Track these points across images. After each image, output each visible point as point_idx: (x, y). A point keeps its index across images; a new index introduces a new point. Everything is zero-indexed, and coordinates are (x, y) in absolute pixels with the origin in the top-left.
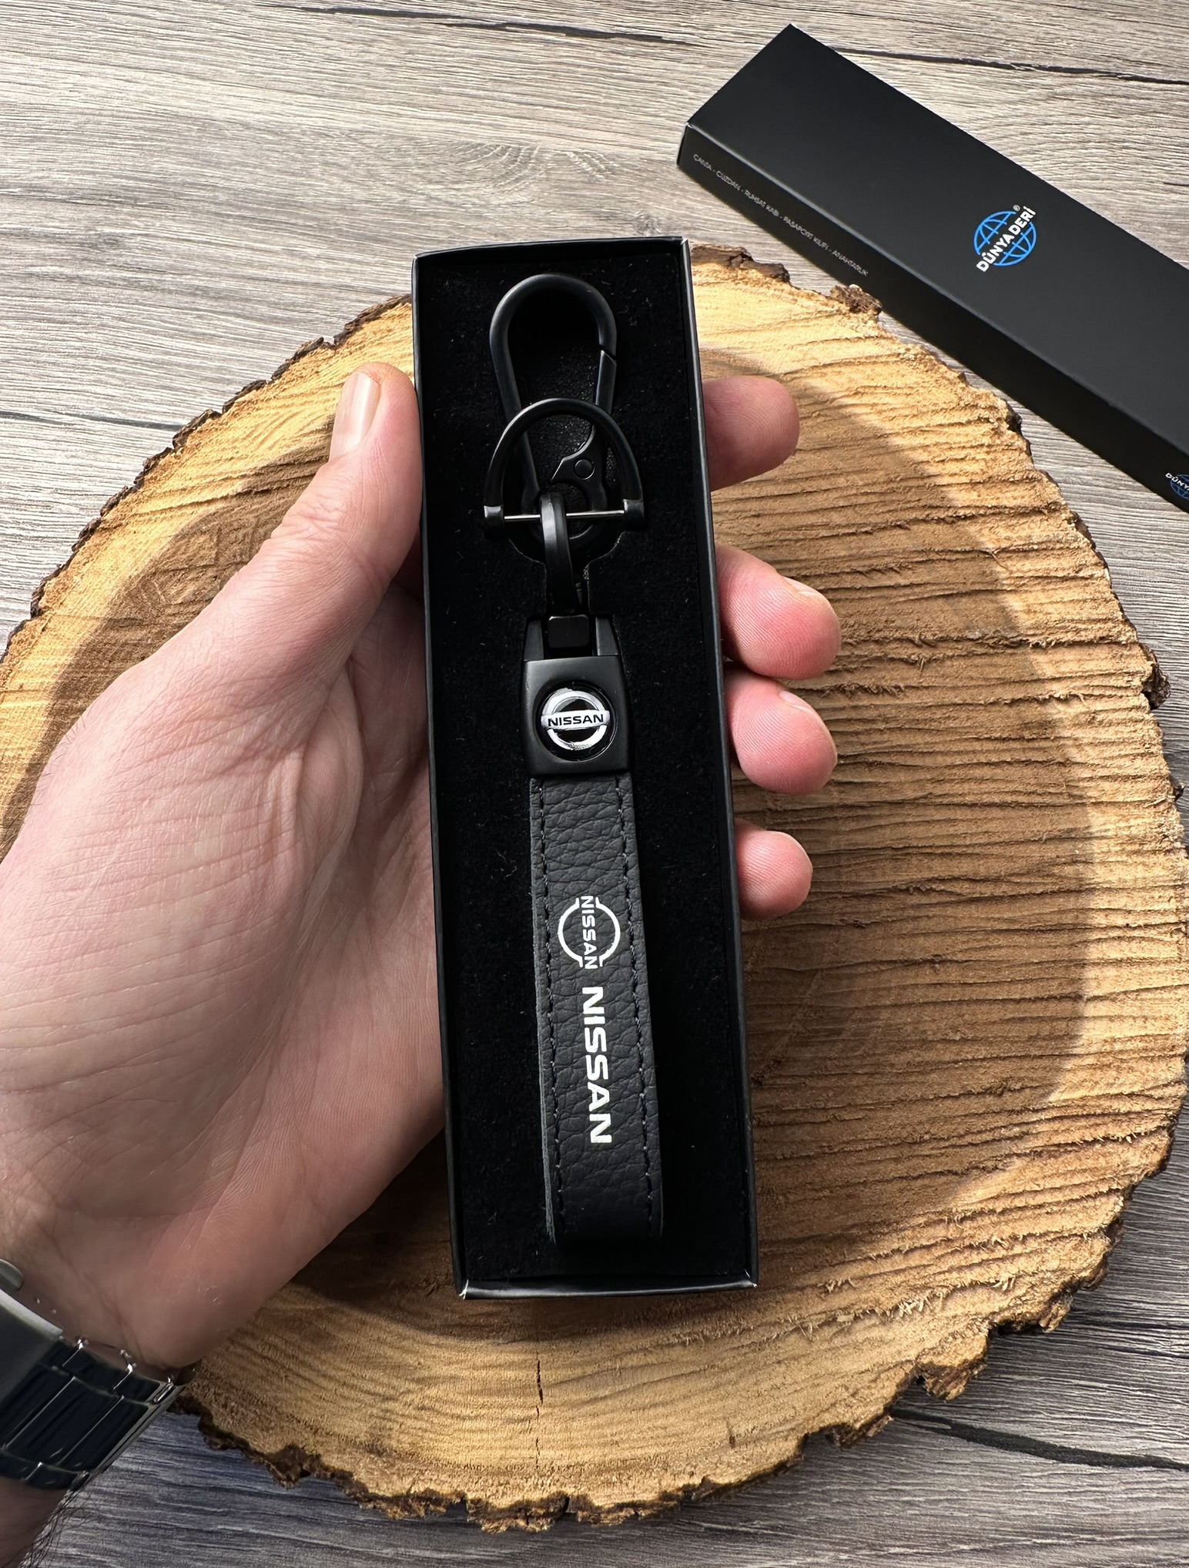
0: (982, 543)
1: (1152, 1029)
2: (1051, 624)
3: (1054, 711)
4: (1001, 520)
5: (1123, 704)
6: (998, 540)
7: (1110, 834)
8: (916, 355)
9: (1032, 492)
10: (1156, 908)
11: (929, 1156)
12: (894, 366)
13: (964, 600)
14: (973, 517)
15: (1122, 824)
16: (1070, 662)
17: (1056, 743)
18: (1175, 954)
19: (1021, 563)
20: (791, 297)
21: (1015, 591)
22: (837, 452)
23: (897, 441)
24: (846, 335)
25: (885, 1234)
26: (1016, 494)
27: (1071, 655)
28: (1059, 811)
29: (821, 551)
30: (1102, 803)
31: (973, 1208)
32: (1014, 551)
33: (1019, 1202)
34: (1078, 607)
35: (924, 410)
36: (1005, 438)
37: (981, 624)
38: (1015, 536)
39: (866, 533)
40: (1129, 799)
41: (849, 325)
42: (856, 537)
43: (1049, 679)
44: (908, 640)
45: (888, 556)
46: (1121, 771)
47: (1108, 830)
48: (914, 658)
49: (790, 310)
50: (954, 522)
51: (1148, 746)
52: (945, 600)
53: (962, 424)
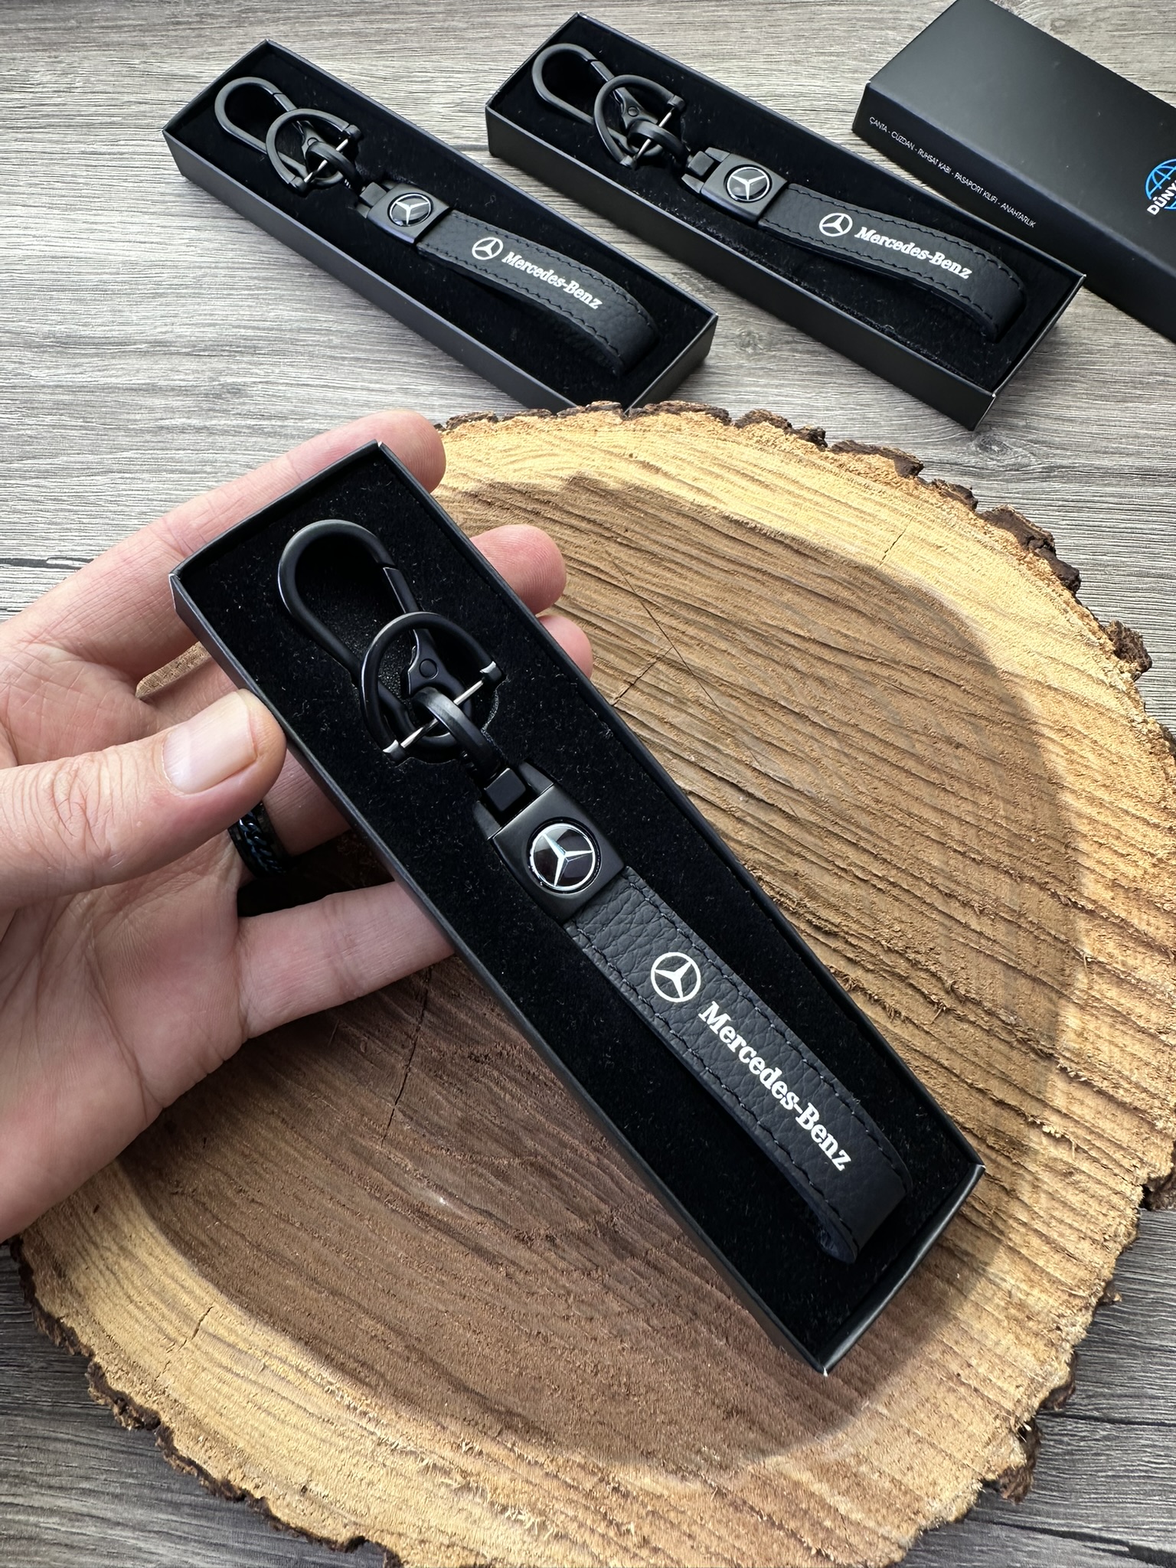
0: (1082, 943)
1: (908, 1480)
2: (1094, 1061)
3: (1035, 1139)
4: (1117, 935)
5: (1111, 1182)
6: (1100, 951)
7: (1004, 1285)
8: (1150, 731)
9: (1172, 930)
10: (999, 1384)
12: (1121, 728)
13: (1023, 981)
14: (1091, 912)
15: (1023, 1286)
16: (1087, 1107)
17: (1015, 1168)
18: (985, 1439)
19: (1105, 986)
20: (1064, 606)
21: (1082, 1008)
22: (1001, 772)
23: (1067, 798)
24: (1092, 672)
25: (540, 1443)
26: (1153, 921)
27: (1091, 1101)
28: (970, 1229)
29: (918, 848)
30: (1019, 1253)
31: (629, 1487)
32: (1109, 971)
33: (672, 1515)
34: (1135, 1064)
35: (1119, 787)
37: (1022, 1011)
38: (1120, 958)
39: (974, 859)
40: (1048, 1270)
41: (1102, 664)
42: (960, 857)
43: (1051, 1107)
44: (939, 979)
45: (977, 893)
46: (1059, 1239)
47: (1005, 1281)
48: (933, 997)
49: (1053, 617)
50: (1067, 905)
51: (1107, 1237)
52: (1004, 968)
53: (1147, 823)
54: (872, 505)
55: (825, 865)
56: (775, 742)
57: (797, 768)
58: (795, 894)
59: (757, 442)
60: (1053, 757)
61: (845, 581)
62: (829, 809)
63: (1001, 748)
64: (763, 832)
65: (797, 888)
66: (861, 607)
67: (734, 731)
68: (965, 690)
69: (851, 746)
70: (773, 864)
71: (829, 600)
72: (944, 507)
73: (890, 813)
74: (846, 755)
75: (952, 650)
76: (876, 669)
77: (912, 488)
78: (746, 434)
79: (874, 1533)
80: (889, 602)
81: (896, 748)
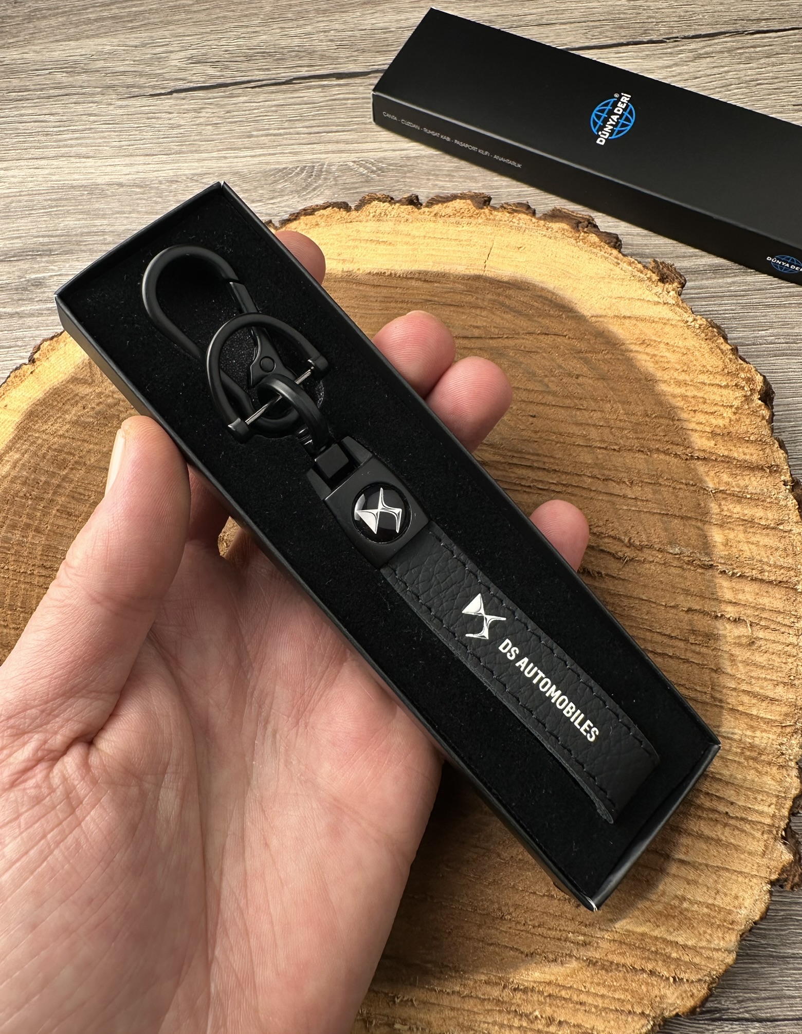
0: (705, 482)
1: (718, 901)
2: (743, 559)
3: (721, 627)
4: (728, 468)
6: (719, 483)
7: (735, 737)
8: (701, 325)
9: (761, 453)
10: (757, 808)
11: (506, 932)
12: (681, 329)
13: (676, 521)
14: (704, 459)
15: (748, 733)
16: (748, 593)
17: (714, 653)
19: (731, 506)
20: (616, 260)
21: (721, 526)
23: (662, 387)
24: (649, 298)
25: (451, 977)
27: (749, 587)
30: (738, 711)
31: (526, 984)
32: (730, 494)
33: (563, 993)
35: (694, 368)
36: (754, 405)
37: (683, 543)
38: (734, 483)
39: (614, 450)
40: (761, 715)
41: (654, 291)
42: (604, 451)
43: (724, 601)
44: (620, 540)
45: (625, 472)
46: (761, 691)
47: (735, 734)
48: (620, 554)
49: (611, 270)
50: (687, 459)
51: (792, 678)
52: (659, 517)
53: (721, 387)
54: (466, 234)
59: (373, 216)
60: (643, 362)
61: (464, 291)
63: (606, 369)
68: (569, 338)
71: (458, 306)
72: (514, 220)
73: (546, 438)
75: (552, 312)
77: (488, 214)
78: (364, 214)
79: (710, 949)
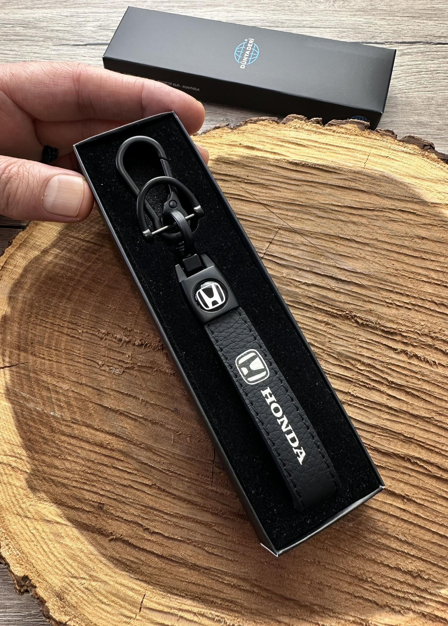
29: (419, 287)
55: (381, 303)
56: (343, 254)
57: (356, 263)
58: (373, 319)
62: (376, 278)
64: (350, 295)
65: (373, 316)
66: (362, 189)
67: (323, 253)
69: (376, 248)
70: (358, 308)
74: (376, 253)
76: (376, 213)
80: (374, 184)
81: (396, 245)
